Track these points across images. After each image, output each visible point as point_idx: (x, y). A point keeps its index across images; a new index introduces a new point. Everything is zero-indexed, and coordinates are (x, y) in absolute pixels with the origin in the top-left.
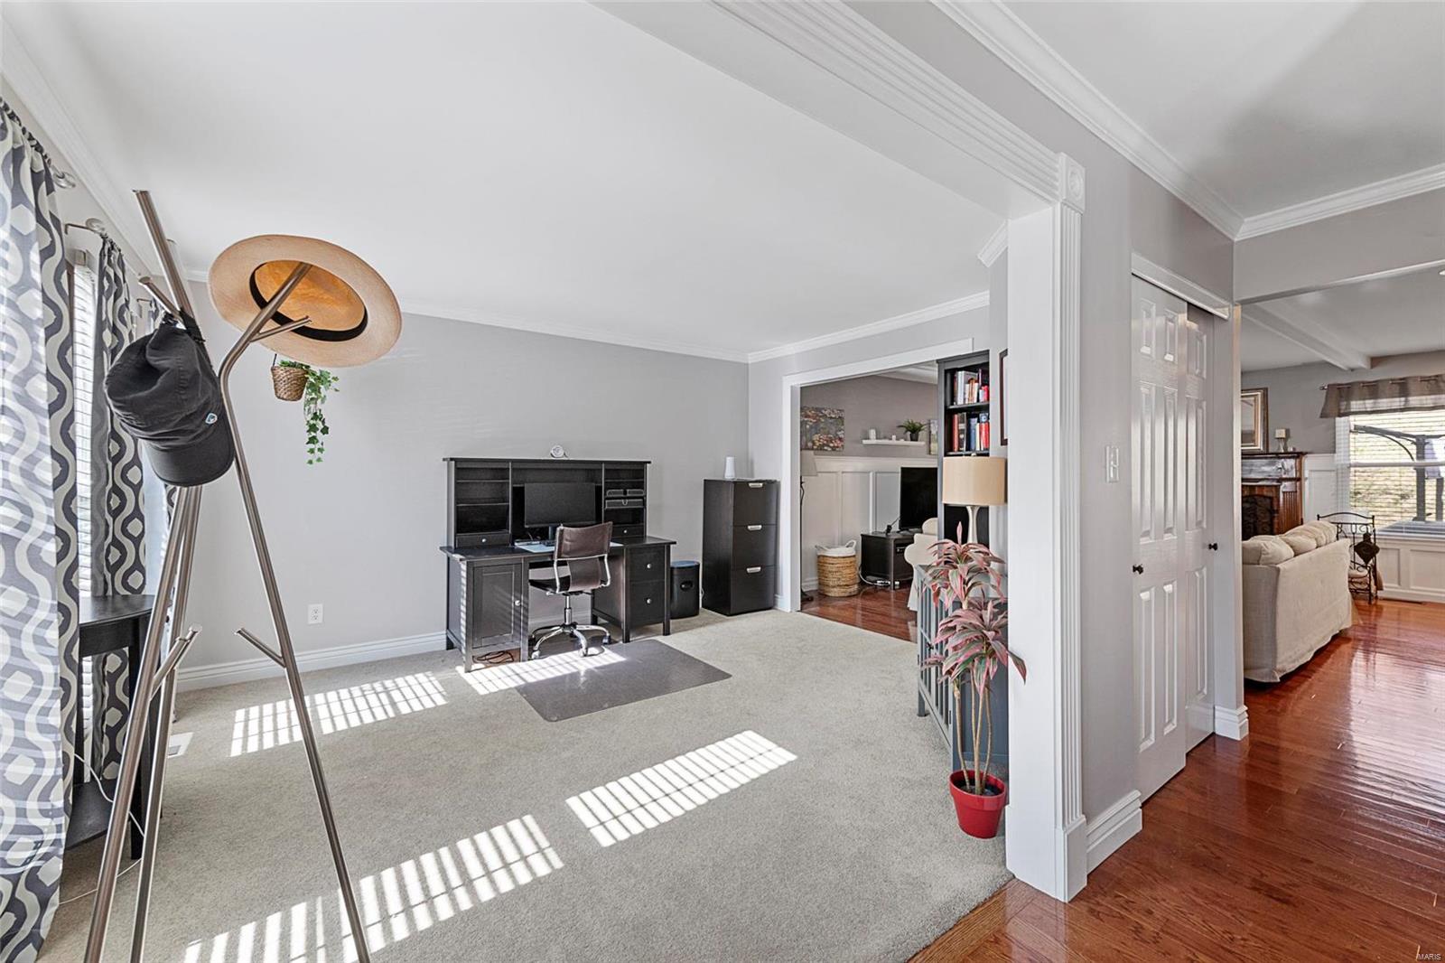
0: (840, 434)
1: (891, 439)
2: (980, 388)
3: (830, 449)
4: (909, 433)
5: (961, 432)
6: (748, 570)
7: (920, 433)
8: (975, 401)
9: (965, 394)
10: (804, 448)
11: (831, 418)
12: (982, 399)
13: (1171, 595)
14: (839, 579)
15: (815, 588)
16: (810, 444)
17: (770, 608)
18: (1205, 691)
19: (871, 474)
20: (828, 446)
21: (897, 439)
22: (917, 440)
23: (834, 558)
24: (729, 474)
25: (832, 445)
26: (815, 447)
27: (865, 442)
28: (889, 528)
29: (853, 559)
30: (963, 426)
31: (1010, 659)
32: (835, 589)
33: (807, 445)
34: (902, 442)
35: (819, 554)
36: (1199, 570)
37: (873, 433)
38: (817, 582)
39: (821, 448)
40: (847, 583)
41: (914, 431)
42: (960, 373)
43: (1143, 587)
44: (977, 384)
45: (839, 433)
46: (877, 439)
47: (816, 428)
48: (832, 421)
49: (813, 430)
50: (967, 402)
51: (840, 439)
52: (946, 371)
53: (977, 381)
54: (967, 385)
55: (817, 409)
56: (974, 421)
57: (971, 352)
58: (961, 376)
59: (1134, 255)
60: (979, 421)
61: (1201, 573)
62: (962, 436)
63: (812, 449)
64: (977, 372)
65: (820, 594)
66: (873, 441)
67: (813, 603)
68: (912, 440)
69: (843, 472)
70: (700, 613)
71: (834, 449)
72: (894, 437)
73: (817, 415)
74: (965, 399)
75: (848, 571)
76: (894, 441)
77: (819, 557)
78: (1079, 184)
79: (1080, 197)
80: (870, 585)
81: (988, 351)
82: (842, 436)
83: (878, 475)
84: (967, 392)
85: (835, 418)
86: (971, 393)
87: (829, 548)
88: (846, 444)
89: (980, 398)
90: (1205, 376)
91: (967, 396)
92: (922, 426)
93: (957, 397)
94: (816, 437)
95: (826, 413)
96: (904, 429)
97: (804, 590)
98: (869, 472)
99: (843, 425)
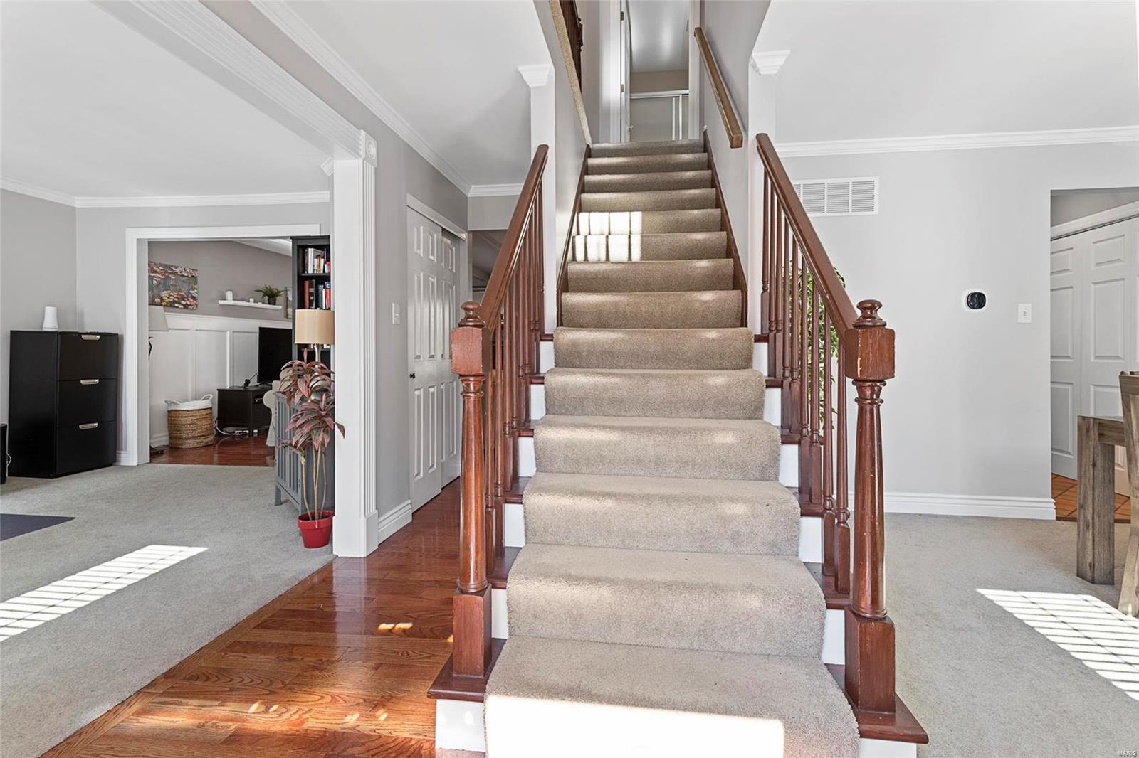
0: (194, 293)
1: (249, 301)
2: (325, 263)
3: (181, 306)
4: (267, 297)
5: (311, 294)
6: (80, 426)
7: (278, 298)
8: (322, 272)
9: (314, 266)
10: (152, 303)
11: (183, 276)
12: (327, 271)
13: (433, 393)
14: (194, 431)
15: (166, 443)
16: (157, 300)
17: (111, 465)
18: (455, 452)
19: (228, 333)
20: (180, 303)
21: (255, 302)
22: (274, 304)
23: (188, 411)
24: (50, 325)
25: (183, 302)
26: (164, 304)
27: (221, 302)
28: (247, 382)
29: (209, 411)
30: (312, 290)
31: (336, 426)
32: (189, 441)
33: (154, 300)
34: (260, 305)
35: (170, 409)
36: (452, 382)
37: (229, 295)
38: (168, 437)
39: (171, 305)
40: (204, 434)
41: (271, 296)
42: (310, 249)
43: (417, 388)
44: (323, 260)
45: (191, 291)
46: (234, 300)
47: (165, 284)
48: (184, 279)
49: (161, 286)
50: (315, 272)
51: (194, 298)
52: (298, 247)
53: (323, 258)
54: (316, 260)
55: (166, 266)
56: (321, 287)
57: (319, 235)
58: (311, 251)
59: (408, 195)
60: (324, 287)
61: (453, 385)
62: (312, 298)
63: (161, 305)
64: (323, 250)
65: (171, 448)
66: (230, 301)
67: (164, 456)
68: (269, 304)
69: (197, 330)
70: (7, 481)
71: (186, 306)
72: (251, 300)
73: (166, 272)
74: (314, 270)
75: (204, 422)
76: (251, 303)
77: (169, 412)
78: (373, 150)
79: (374, 158)
80: (228, 436)
81: (329, 236)
82: (196, 295)
83: (235, 334)
84: (314, 264)
85: (188, 276)
86: (319, 266)
87: (181, 402)
88: (200, 303)
89: (326, 270)
90: (454, 271)
91: (316, 268)
92: (279, 292)
93: (307, 267)
94: (165, 294)
95: (177, 270)
96: (262, 294)
97: (153, 447)
98: (226, 331)
99: (196, 284)
